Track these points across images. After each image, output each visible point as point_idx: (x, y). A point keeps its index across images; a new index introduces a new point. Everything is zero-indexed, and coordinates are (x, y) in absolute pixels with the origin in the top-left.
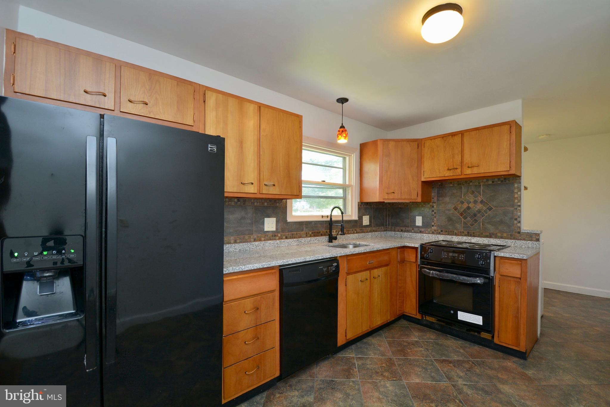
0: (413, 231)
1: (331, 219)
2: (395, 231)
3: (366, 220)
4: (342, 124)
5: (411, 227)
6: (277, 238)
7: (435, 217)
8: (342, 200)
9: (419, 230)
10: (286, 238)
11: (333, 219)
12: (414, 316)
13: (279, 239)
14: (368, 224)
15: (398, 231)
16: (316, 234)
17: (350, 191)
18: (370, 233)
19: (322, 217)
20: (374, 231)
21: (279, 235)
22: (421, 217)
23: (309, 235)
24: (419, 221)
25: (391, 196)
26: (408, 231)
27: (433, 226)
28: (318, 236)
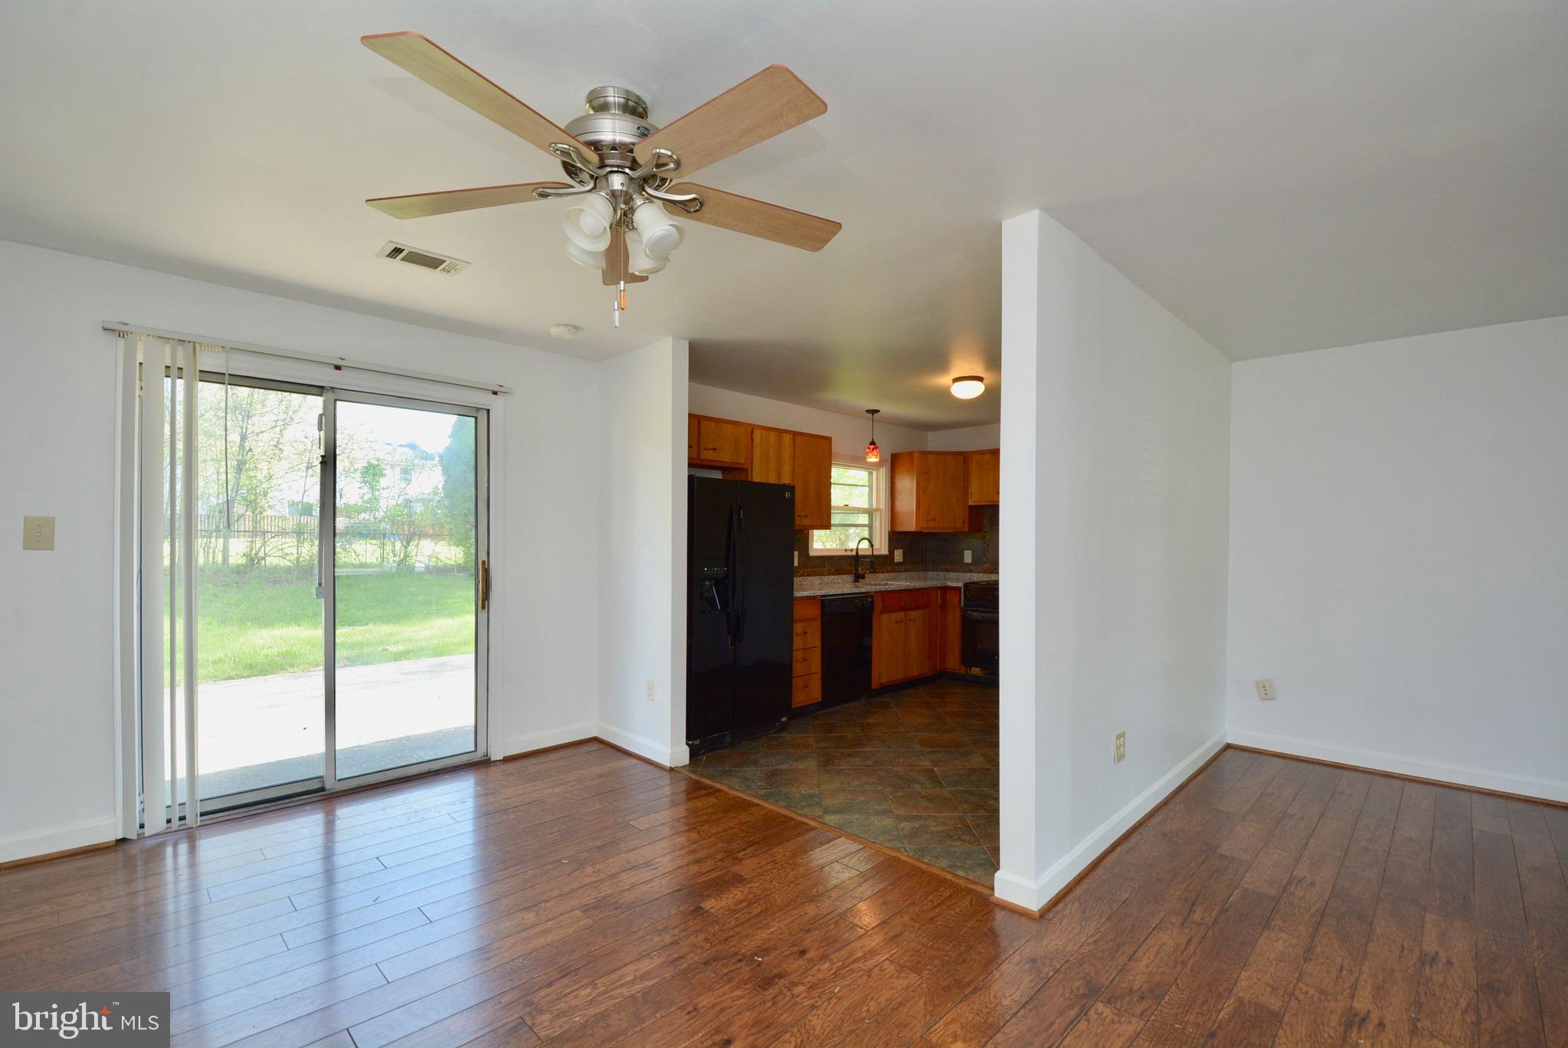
0: (960, 570)
1: (857, 553)
2: (937, 570)
3: (898, 556)
4: (873, 439)
5: (958, 565)
6: (799, 574)
7: (987, 551)
8: (867, 528)
9: (968, 568)
10: (808, 576)
11: (860, 553)
12: (957, 671)
13: (801, 576)
14: (902, 560)
15: (942, 571)
16: (839, 572)
17: (878, 517)
18: (904, 573)
19: (846, 550)
20: (909, 570)
21: (801, 571)
22: (970, 552)
23: (832, 573)
24: (968, 557)
25: (931, 524)
26: (954, 571)
27: (985, 562)
28: (841, 574)
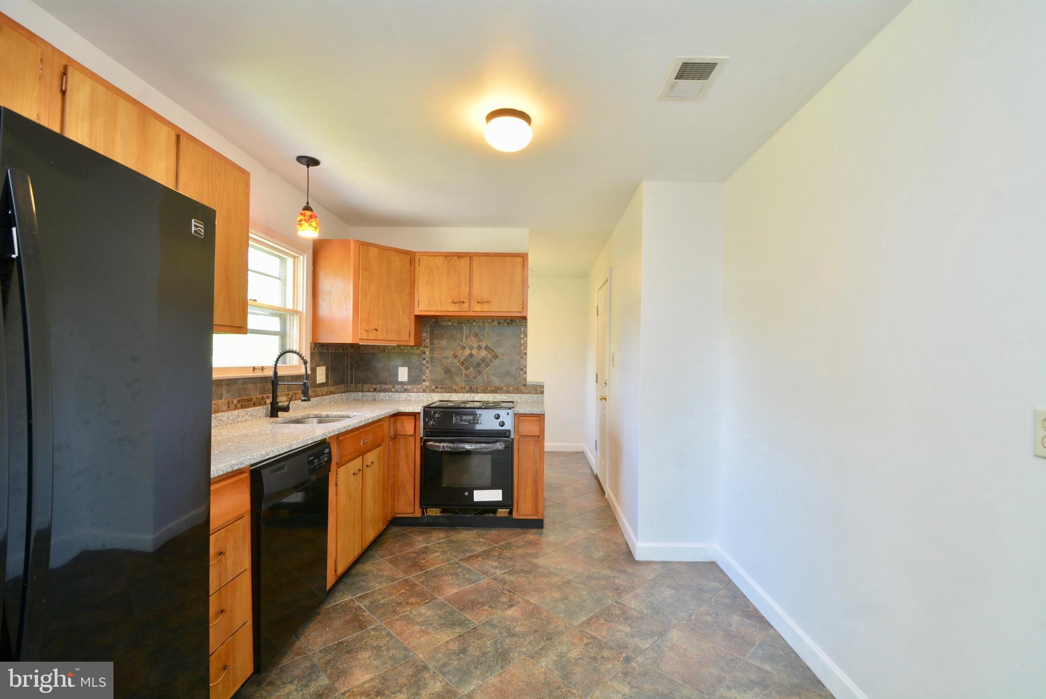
0: (393, 390)
1: (276, 373)
2: (362, 391)
3: (321, 375)
4: (308, 203)
5: (387, 384)
7: (428, 368)
9: (404, 388)
11: (280, 373)
12: (410, 515)
14: (324, 381)
15: (369, 391)
16: (245, 403)
18: (327, 397)
19: (254, 369)
20: (332, 393)
22: (406, 369)
23: (232, 406)
24: (403, 374)
25: (372, 336)
26: (385, 391)
27: (424, 381)
28: (248, 407)
